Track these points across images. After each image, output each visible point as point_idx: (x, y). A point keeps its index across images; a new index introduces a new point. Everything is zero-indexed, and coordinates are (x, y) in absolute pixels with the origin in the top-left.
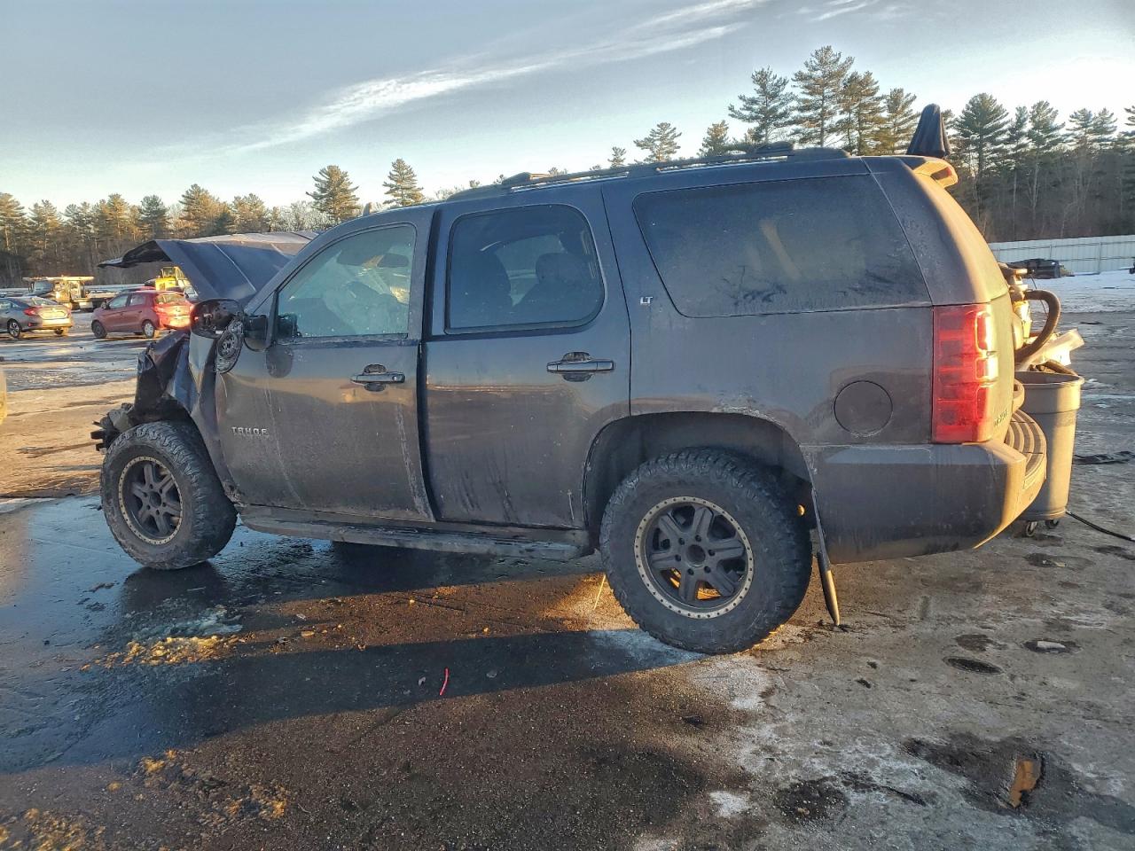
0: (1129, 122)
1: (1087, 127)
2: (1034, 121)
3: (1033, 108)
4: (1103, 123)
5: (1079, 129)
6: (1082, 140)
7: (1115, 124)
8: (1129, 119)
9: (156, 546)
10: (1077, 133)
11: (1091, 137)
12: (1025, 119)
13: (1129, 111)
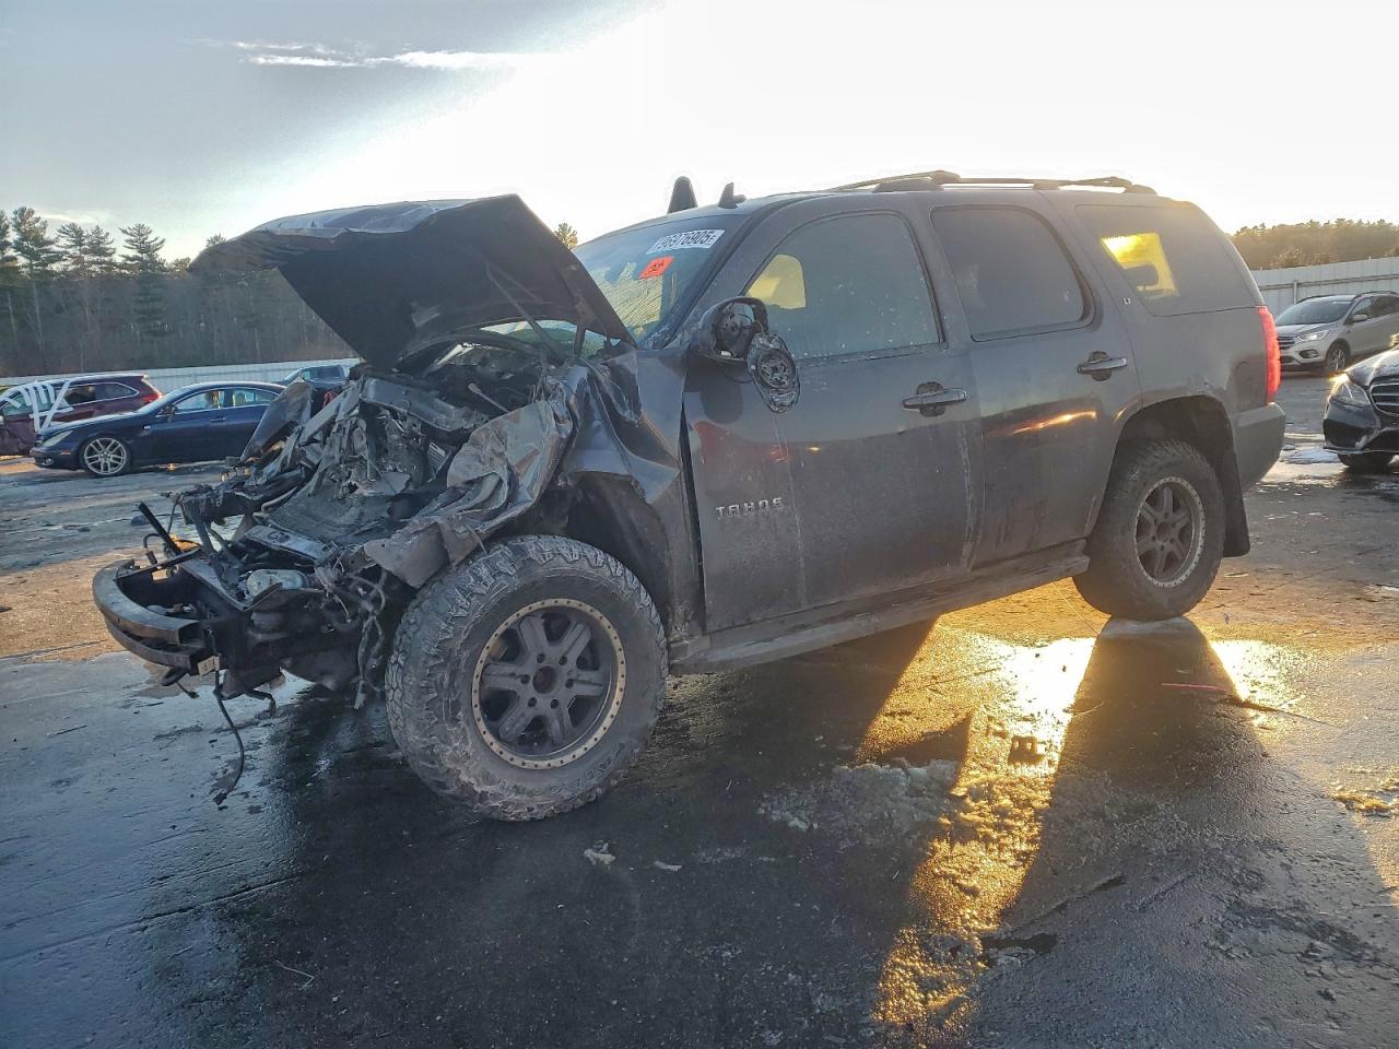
0: (128, 245)
1: (81, 245)
2: (19, 230)
3: (16, 213)
4: (99, 243)
5: (71, 247)
6: (78, 260)
7: (113, 246)
8: (127, 241)
9: (563, 768)
10: (71, 251)
11: (86, 258)
12: (7, 227)
13: (125, 232)
